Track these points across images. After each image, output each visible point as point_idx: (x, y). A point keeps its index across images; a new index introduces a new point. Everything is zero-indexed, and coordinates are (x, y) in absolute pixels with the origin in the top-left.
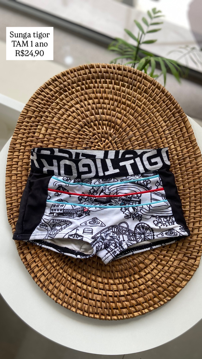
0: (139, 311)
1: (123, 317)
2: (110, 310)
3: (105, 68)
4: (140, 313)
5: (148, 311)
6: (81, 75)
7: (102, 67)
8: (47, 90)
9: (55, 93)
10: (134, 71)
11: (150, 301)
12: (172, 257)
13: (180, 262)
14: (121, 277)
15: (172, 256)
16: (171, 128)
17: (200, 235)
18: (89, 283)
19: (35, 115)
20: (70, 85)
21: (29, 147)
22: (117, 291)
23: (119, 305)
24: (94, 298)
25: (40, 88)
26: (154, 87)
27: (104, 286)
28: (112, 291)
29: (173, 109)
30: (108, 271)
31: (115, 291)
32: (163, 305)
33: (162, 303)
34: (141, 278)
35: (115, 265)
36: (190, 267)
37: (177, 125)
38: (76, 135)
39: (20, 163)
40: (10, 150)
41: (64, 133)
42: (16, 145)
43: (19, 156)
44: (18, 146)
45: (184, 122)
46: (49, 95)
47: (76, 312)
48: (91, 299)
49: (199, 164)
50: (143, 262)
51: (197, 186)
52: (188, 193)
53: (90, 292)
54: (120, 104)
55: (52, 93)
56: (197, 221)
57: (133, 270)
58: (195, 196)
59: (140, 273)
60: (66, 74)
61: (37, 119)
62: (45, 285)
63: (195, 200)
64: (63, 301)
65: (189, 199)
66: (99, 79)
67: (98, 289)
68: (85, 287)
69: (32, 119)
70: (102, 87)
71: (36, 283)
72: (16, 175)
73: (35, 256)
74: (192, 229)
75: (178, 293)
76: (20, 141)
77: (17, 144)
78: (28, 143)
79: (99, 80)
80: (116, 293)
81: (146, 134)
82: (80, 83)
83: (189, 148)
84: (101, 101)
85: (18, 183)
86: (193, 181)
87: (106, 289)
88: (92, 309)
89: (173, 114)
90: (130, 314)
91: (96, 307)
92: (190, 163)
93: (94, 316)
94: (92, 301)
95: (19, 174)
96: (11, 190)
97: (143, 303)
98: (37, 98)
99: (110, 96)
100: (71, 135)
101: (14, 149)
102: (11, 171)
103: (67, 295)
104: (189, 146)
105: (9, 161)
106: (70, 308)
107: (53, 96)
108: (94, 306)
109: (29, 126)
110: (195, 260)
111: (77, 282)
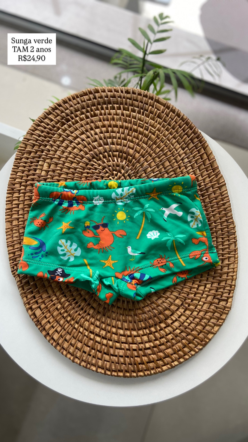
0: (168, 364)
1: (151, 372)
2: (135, 366)
3: (112, 92)
4: (169, 366)
5: (178, 363)
6: (84, 101)
7: (108, 91)
8: (46, 121)
9: (57, 123)
10: (145, 94)
11: (179, 352)
12: (201, 301)
13: (210, 306)
14: (145, 327)
15: (200, 299)
16: (190, 155)
17: (230, 273)
18: (109, 337)
19: (34, 150)
20: (73, 114)
21: (30, 186)
22: (142, 343)
23: (145, 359)
24: (116, 354)
25: (39, 118)
26: (168, 111)
27: (126, 339)
28: (135, 344)
29: (191, 135)
30: (131, 321)
31: (140, 343)
32: (194, 355)
33: (193, 353)
34: (168, 327)
35: (138, 314)
36: (222, 310)
37: (197, 152)
38: (84, 170)
39: (21, 206)
40: (8, 192)
41: (69, 168)
42: (16, 185)
43: (19, 197)
44: (17, 186)
45: (204, 148)
46: (50, 126)
47: (97, 371)
48: (113, 355)
49: (223, 194)
50: (168, 308)
51: (224, 219)
52: (214, 228)
53: (112, 347)
54: (131, 132)
55: (53, 124)
56: (226, 258)
57: (158, 318)
58: (222, 230)
59: (167, 320)
60: (68, 101)
61: (37, 154)
62: (59, 343)
63: (222, 235)
64: (81, 360)
65: (215, 233)
66: (105, 104)
67: (120, 342)
68: (105, 342)
69: (32, 154)
70: (110, 114)
71: (49, 341)
72: (18, 219)
73: (45, 311)
74: (220, 267)
75: (210, 340)
76: (20, 180)
77: (16, 183)
78: (28, 183)
79: (106, 106)
80: (141, 346)
81: (163, 164)
82: (84, 110)
83: (211, 177)
84: (110, 129)
85: (21, 228)
86: (218, 214)
87: (129, 342)
88: (115, 366)
89: (192, 140)
90: (158, 369)
91: (119, 364)
92: (213, 194)
93: (117, 374)
94: (114, 357)
95: (20, 218)
96: (12, 237)
97: (172, 355)
98: (36, 130)
99: (119, 123)
100: (78, 170)
101: (13, 189)
102: (12, 215)
103: (85, 353)
104: (211, 175)
105: (8, 204)
106: (90, 367)
107: (54, 127)
108: (117, 363)
109: (29, 163)
110: (226, 302)
111: (96, 337)
